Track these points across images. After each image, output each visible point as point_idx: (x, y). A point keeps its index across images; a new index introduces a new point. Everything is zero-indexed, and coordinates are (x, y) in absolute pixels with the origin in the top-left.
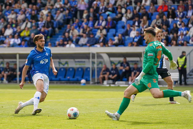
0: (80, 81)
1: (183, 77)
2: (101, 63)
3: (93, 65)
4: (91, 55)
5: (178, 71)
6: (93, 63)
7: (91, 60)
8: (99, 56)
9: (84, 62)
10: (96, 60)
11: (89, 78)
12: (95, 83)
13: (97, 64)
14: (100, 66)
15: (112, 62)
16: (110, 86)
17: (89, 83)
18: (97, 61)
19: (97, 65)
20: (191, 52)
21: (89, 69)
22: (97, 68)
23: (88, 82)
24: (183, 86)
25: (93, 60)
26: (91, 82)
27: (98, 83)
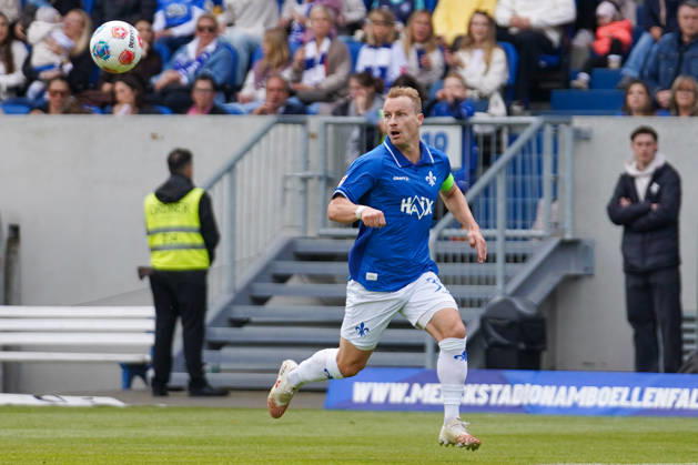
1: (178, 345)
5: (149, 296)
20: (240, 157)
24: (182, 400)
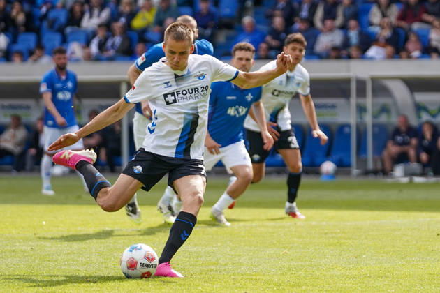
0: (319, 165)
2: (384, 109)
3: (361, 118)
4: (353, 86)
6: (361, 109)
7: (354, 100)
8: (380, 87)
9: (333, 106)
10: (369, 101)
11: (349, 156)
12: (366, 173)
13: (373, 112)
14: (383, 119)
15: (419, 108)
16: (411, 181)
17: (349, 173)
18: (373, 105)
19: (375, 116)
21: (347, 130)
22: (374, 126)
23: (347, 169)
25: (361, 101)
26: (355, 171)
27: (375, 173)
